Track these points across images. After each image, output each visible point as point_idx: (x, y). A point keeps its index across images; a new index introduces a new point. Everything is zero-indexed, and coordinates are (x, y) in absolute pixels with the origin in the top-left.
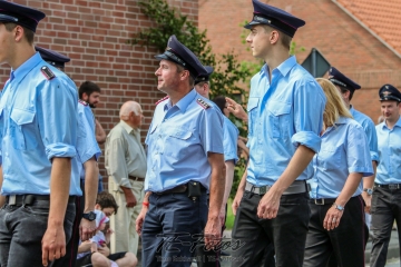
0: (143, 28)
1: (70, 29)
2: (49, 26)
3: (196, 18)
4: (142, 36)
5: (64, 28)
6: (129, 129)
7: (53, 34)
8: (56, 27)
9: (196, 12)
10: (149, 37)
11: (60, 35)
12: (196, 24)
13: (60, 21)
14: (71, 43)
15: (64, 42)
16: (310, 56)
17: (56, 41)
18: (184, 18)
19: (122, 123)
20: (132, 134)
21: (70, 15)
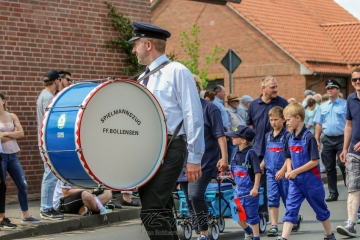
0: (113, 37)
1: (64, 38)
2: (50, 37)
4: (113, 43)
5: (59, 38)
7: (52, 42)
8: (54, 37)
10: (117, 43)
11: (57, 42)
13: (57, 33)
14: (65, 48)
15: (60, 48)
16: (227, 55)
17: (55, 47)
21: (64, 29)
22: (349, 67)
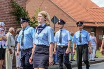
0: (12, 10)
3: (25, 8)
4: (12, 12)
6: (11, 34)
9: (25, 6)
10: (14, 12)
12: (25, 9)
16: (53, 18)
18: (22, 8)
19: (9, 33)
20: (12, 35)
22: (96, 24)
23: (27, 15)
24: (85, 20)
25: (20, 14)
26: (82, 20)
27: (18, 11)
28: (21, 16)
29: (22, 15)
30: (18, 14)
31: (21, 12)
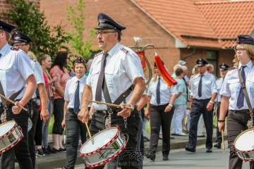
0: (5, 9)
3: (39, 3)
12: (39, 7)
18: (31, 4)
22: (220, 41)
23: (42, 23)
24: (193, 32)
25: (25, 19)
26: (185, 31)
27: (19, 12)
28: (26, 24)
29: (30, 22)
30: (21, 19)
31: (28, 13)
